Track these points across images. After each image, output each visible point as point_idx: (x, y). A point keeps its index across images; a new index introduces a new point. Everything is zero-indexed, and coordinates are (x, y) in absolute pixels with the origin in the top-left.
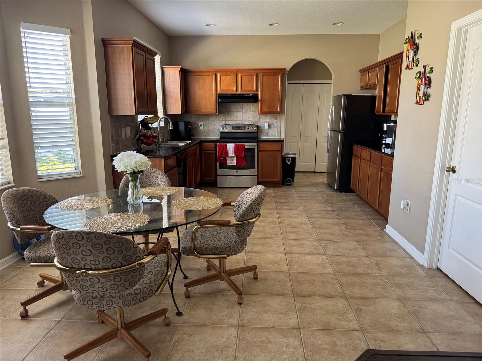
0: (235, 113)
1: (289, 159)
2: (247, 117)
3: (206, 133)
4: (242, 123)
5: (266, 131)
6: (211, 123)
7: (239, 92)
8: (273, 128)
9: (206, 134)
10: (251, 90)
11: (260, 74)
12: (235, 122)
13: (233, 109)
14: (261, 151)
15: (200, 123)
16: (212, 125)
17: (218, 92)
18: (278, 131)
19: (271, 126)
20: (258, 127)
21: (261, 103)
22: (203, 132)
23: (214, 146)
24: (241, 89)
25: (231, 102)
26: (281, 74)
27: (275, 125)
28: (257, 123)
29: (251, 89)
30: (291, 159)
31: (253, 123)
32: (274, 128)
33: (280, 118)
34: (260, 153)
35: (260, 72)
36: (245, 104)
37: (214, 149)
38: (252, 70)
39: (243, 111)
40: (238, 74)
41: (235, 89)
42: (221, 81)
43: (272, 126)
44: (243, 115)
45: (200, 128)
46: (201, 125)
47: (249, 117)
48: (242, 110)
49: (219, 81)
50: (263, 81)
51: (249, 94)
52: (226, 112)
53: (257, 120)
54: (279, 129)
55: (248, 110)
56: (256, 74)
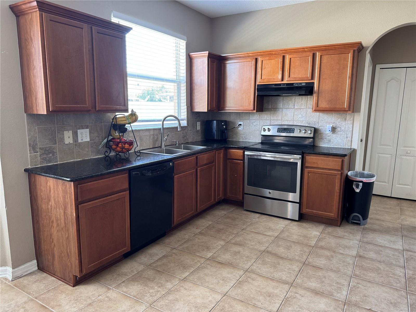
0: (284, 110)
1: (359, 185)
2: (300, 116)
3: (245, 135)
4: (292, 124)
5: (329, 136)
6: (252, 123)
7: (285, 82)
8: (339, 133)
9: (246, 137)
10: (303, 78)
11: (318, 53)
12: (284, 123)
13: (281, 105)
14: (308, 167)
15: (240, 123)
16: (253, 125)
17: (257, 83)
18: (347, 138)
19: (336, 130)
20: (316, 131)
21: (317, 95)
22: (242, 134)
23: (242, 154)
24: (289, 77)
25: (279, 95)
26: (352, 51)
27: (343, 128)
28: (315, 124)
29: (303, 76)
30: (361, 184)
31: (309, 124)
32: (341, 133)
33: (352, 119)
34: (306, 170)
35: (319, 51)
36: (299, 97)
37: (242, 158)
38: (306, 49)
39: (296, 107)
40: (286, 57)
41: (280, 77)
42: (263, 67)
43: (339, 129)
44: (295, 113)
45: (239, 129)
46: (240, 125)
47: (303, 115)
48: (294, 105)
49: (260, 68)
50: (322, 64)
51: (301, 83)
52: (272, 109)
53: (314, 120)
54: (350, 135)
55: (303, 105)
56: (311, 54)
